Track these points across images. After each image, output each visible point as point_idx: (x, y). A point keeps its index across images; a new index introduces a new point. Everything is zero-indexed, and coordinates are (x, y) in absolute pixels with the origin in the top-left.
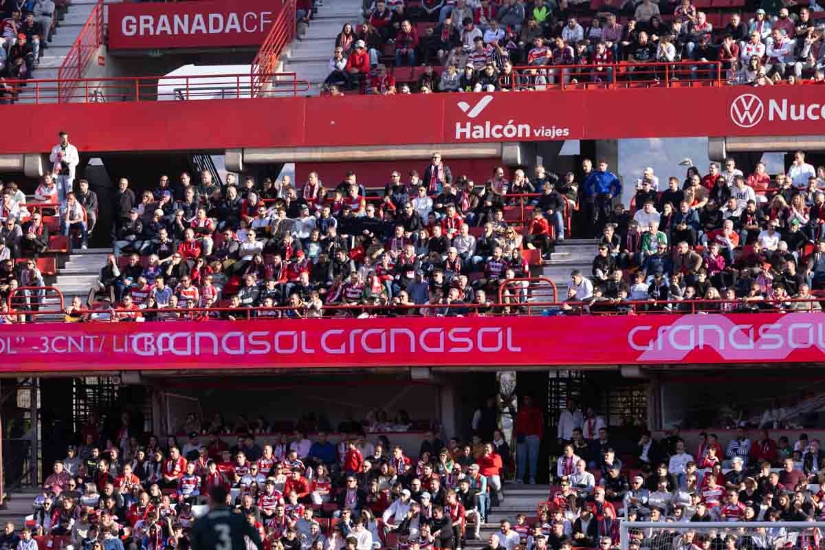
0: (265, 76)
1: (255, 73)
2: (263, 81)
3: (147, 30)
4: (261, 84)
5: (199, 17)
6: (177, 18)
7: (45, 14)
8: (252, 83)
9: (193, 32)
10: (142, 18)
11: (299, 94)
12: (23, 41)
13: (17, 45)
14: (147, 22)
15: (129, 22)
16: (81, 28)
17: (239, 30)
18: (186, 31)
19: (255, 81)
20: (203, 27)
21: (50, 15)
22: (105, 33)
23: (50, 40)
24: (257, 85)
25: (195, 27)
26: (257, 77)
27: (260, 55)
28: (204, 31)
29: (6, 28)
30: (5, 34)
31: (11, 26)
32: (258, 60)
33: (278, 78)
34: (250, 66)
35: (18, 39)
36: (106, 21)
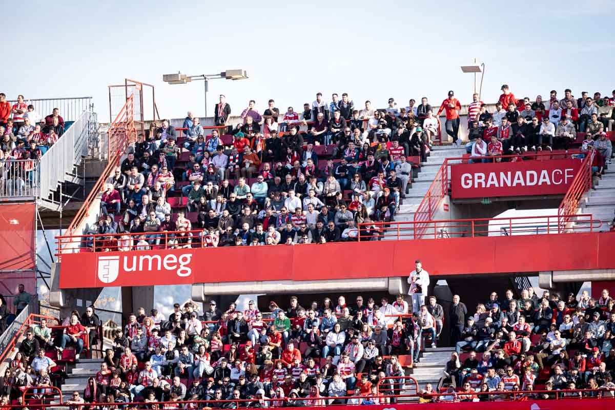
0: (569, 217)
1: (561, 214)
2: (567, 221)
3: (480, 184)
4: (566, 223)
5: (519, 173)
6: (502, 175)
7: (404, 173)
8: (559, 222)
9: (514, 185)
10: (476, 175)
11: (594, 230)
12: (387, 194)
13: (383, 197)
14: (480, 178)
15: (467, 178)
16: (431, 183)
17: (549, 183)
18: (509, 185)
19: (561, 221)
20: (522, 181)
21: (407, 174)
22: (449, 186)
23: (407, 193)
24: (563, 223)
25: (516, 181)
26: (562, 218)
27: (565, 202)
28: (523, 184)
29: (374, 184)
30: (373, 189)
31: (378, 183)
32: (564, 204)
33: (579, 218)
34: (557, 209)
35: (384, 191)
36: (449, 177)
